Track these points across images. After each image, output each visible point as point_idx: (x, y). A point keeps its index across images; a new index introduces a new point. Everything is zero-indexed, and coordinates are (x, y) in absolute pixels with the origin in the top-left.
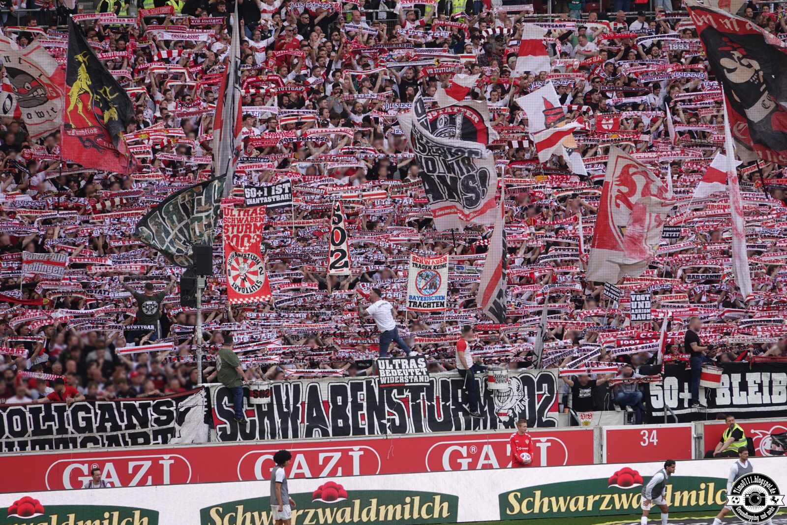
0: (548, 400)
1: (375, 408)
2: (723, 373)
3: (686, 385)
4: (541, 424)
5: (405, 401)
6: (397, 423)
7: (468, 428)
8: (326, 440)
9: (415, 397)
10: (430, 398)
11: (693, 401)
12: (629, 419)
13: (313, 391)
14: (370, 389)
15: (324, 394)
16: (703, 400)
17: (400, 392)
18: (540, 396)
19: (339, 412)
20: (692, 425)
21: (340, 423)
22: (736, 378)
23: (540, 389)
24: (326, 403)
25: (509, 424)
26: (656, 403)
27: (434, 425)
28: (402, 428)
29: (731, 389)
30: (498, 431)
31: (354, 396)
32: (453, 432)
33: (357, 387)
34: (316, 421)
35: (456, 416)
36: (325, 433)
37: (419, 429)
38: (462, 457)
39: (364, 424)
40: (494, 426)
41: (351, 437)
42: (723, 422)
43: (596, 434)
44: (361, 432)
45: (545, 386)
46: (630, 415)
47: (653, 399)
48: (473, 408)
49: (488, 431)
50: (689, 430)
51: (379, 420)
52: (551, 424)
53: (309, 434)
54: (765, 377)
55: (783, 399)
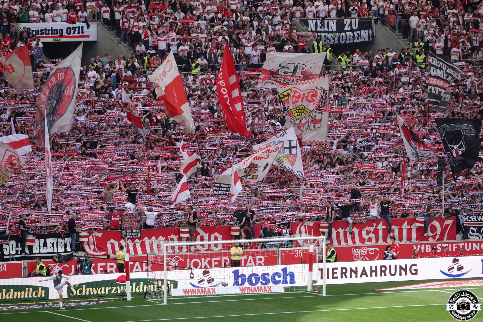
2: (36, 239)
3: (19, 244)
11: (23, 251)
16: (27, 251)
20: (22, 262)
22: (42, 241)
26: (6, 252)
29: (39, 246)
47: (4, 250)
50: (20, 264)
54: (55, 240)
55: (63, 250)
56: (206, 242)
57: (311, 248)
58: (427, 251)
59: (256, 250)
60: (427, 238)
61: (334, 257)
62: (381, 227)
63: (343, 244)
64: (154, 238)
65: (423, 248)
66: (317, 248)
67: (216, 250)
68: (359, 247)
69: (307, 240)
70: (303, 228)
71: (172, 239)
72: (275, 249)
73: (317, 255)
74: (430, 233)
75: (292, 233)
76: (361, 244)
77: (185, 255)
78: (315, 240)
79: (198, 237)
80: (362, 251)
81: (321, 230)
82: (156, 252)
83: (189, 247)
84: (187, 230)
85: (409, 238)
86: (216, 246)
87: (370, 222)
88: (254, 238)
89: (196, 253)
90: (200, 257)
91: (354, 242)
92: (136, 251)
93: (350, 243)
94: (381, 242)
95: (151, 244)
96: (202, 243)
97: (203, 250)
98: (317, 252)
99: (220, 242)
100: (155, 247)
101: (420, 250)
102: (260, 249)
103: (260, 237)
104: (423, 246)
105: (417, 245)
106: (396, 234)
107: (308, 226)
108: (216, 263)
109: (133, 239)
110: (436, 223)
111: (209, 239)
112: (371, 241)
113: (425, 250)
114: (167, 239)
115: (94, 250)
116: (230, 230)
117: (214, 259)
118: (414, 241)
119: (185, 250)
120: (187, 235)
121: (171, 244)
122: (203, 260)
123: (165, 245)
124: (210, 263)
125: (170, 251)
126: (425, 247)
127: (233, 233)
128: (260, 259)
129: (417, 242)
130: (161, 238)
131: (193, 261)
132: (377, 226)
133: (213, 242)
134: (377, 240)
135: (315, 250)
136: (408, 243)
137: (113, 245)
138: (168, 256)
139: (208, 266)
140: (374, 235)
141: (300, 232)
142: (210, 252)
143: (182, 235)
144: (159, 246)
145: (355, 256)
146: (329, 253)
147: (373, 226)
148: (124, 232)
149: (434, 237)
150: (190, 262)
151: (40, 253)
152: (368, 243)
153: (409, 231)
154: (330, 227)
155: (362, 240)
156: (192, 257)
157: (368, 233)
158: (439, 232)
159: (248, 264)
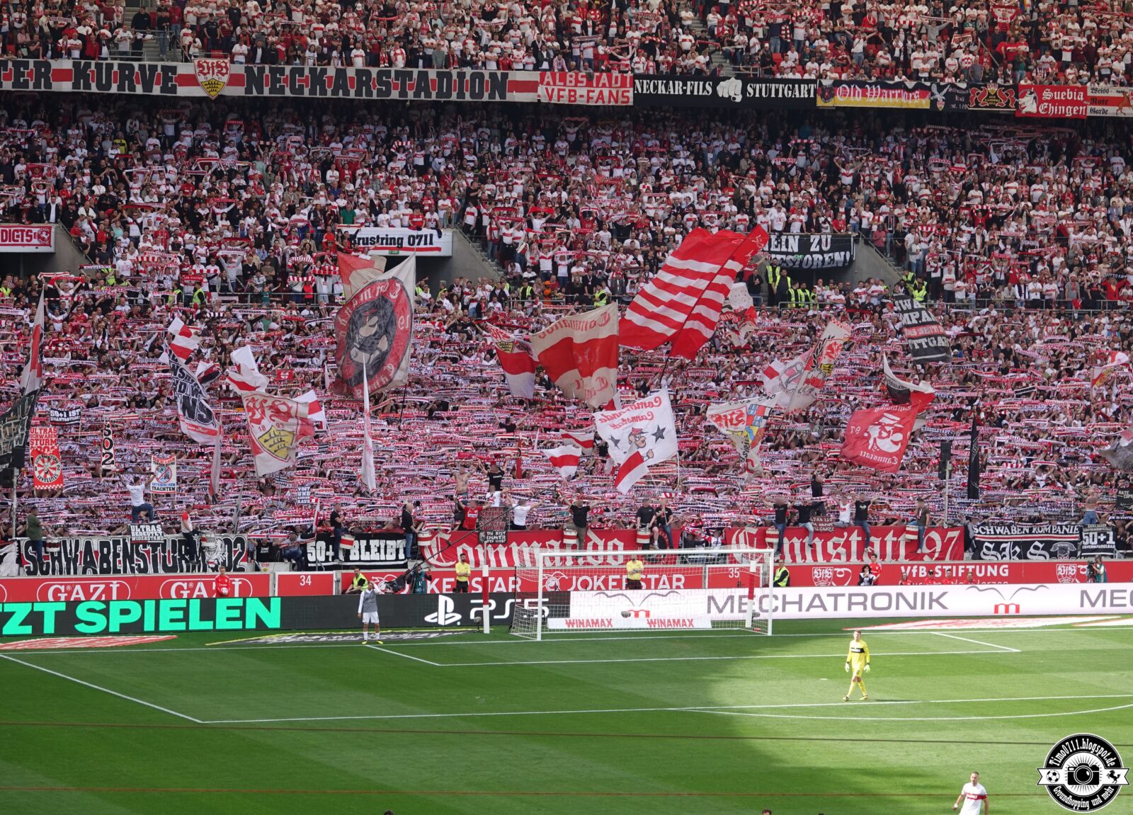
0: (241, 554)
1: (128, 557)
2: (354, 540)
3: (331, 547)
4: (236, 570)
5: (148, 552)
6: (142, 566)
7: (188, 571)
8: (95, 576)
9: (155, 550)
10: (164, 550)
11: (335, 557)
12: (293, 568)
13: (88, 544)
14: (125, 544)
15: (95, 546)
16: (341, 557)
17: (145, 547)
18: (235, 552)
19: (105, 558)
20: (334, 572)
21: (105, 565)
22: (363, 543)
23: (236, 547)
24: (96, 552)
25: (215, 569)
26: (311, 558)
27: (166, 569)
28: (145, 570)
29: (360, 550)
30: (207, 574)
31: (115, 549)
32: (178, 574)
33: (116, 543)
34: (89, 564)
35: (181, 563)
36: (95, 572)
37: (156, 571)
38: (183, 589)
39: (120, 567)
40: (205, 570)
41: (111, 575)
42: (352, 571)
43: (271, 577)
44: (119, 571)
45: (239, 545)
46: (294, 565)
47: (309, 555)
48: (192, 558)
49: (202, 573)
50: (332, 576)
51: (130, 563)
52: (242, 569)
53: (84, 572)
54: (382, 543)
55: (393, 557)
56: (601, 552)
57: (753, 566)
58: (921, 575)
59: (672, 566)
60: (921, 557)
61: (786, 579)
62: (855, 538)
63: (799, 561)
64: (525, 543)
65: (914, 571)
66: (761, 565)
67: (615, 564)
68: (823, 567)
69: (747, 554)
70: (741, 536)
71: (552, 547)
72: (700, 566)
73: (761, 576)
74: (925, 550)
75: (726, 543)
76: (825, 563)
77: (569, 571)
78: (758, 554)
79: (590, 544)
80: (826, 572)
81: (768, 540)
82: (528, 564)
83: (575, 559)
84: (574, 534)
85: (896, 556)
86: (615, 558)
87: (839, 531)
88: (671, 548)
89: (586, 567)
90: (591, 573)
91: (815, 559)
92: (498, 563)
93: (809, 560)
94: (854, 560)
95: (521, 553)
96: (595, 553)
97: (596, 564)
98: (761, 571)
99: (621, 552)
100: (527, 557)
101: (911, 573)
102: (678, 565)
103: (680, 547)
104: (915, 567)
105: (906, 566)
106: (877, 549)
107: (749, 534)
108: (615, 584)
109: (495, 545)
110: (935, 535)
111: (605, 548)
112: (840, 558)
113: (918, 573)
114: (544, 546)
115: (439, 559)
116: (636, 536)
117: (611, 577)
118: (902, 560)
119: (569, 563)
120: (574, 542)
121: (549, 553)
122: (595, 577)
123: (541, 554)
124: (606, 583)
125: (549, 564)
126: (918, 569)
127: (640, 541)
128: (678, 580)
129: (907, 562)
130: (535, 543)
131: (580, 580)
132: (849, 536)
133: (610, 552)
134: (849, 557)
135: (758, 569)
136: (894, 562)
137: (465, 553)
138: (545, 571)
139: (603, 587)
140: (844, 550)
141: (738, 542)
142: (605, 567)
143: (566, 541)
144: (532, 555)
145: (816, 580)
146: (779, 574)
147: (843, 537)
148: (482, 534)
149: (931, 555)
150: (577, 580)
151: (360, 561)
152: (834, 561)
153: (896, 545)
154: (780, 537)
155: (827, 556)
156: (579, 573)
157: (836, 546)
158: (938, 548)
159: (661, 586)
